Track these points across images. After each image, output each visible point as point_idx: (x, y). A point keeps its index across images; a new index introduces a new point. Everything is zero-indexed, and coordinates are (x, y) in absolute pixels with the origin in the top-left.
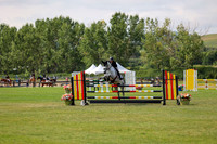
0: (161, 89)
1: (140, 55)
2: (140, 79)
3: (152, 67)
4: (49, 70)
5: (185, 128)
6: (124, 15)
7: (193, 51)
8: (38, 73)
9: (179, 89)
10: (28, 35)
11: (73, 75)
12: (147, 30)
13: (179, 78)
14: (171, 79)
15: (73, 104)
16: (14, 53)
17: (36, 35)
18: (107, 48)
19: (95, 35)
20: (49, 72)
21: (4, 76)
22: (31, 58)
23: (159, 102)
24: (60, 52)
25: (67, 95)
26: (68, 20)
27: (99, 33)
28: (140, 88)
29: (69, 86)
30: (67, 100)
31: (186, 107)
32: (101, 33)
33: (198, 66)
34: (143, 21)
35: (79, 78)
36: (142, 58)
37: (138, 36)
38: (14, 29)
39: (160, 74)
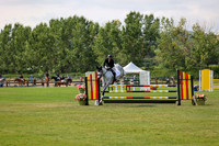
0: (176, 88)
1: (155, 55)
2: (154, 79)
3: (167, 67)
4: (63, 70)
5: (199, 129)
6: (138, 15)
7: (209, 50)
8: (52, 72)
9: (195, 89)
10: (42, 35)
11: (88, 74)
12: (162, 30)
13: (195, 78)
14: (187, 80)
15: (87, 104)
16: (28, 53)
17: (50, 34)
18: (121, 48)
19: (109, 34)
20: (63, 72)
21: (18, 76)
22: (45, 58)
23: (174, 102)
24: (74, 52)
25: (81, 95)
26: (83, 20)
27: (114, 32)
28: (154, 89)
29: (83, 86)
30: (81, 100)
31: (202, 107)
32: (116, 33)
33: (214, 66)
34: (158, 20)
35: (94, 78)
36: (157, 58)
37: (152, 35)
38: (28, 29)
39: (175, 74)
